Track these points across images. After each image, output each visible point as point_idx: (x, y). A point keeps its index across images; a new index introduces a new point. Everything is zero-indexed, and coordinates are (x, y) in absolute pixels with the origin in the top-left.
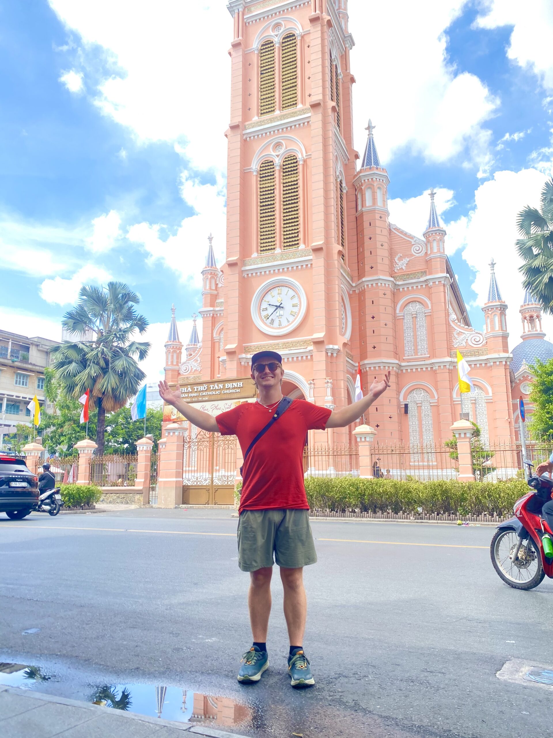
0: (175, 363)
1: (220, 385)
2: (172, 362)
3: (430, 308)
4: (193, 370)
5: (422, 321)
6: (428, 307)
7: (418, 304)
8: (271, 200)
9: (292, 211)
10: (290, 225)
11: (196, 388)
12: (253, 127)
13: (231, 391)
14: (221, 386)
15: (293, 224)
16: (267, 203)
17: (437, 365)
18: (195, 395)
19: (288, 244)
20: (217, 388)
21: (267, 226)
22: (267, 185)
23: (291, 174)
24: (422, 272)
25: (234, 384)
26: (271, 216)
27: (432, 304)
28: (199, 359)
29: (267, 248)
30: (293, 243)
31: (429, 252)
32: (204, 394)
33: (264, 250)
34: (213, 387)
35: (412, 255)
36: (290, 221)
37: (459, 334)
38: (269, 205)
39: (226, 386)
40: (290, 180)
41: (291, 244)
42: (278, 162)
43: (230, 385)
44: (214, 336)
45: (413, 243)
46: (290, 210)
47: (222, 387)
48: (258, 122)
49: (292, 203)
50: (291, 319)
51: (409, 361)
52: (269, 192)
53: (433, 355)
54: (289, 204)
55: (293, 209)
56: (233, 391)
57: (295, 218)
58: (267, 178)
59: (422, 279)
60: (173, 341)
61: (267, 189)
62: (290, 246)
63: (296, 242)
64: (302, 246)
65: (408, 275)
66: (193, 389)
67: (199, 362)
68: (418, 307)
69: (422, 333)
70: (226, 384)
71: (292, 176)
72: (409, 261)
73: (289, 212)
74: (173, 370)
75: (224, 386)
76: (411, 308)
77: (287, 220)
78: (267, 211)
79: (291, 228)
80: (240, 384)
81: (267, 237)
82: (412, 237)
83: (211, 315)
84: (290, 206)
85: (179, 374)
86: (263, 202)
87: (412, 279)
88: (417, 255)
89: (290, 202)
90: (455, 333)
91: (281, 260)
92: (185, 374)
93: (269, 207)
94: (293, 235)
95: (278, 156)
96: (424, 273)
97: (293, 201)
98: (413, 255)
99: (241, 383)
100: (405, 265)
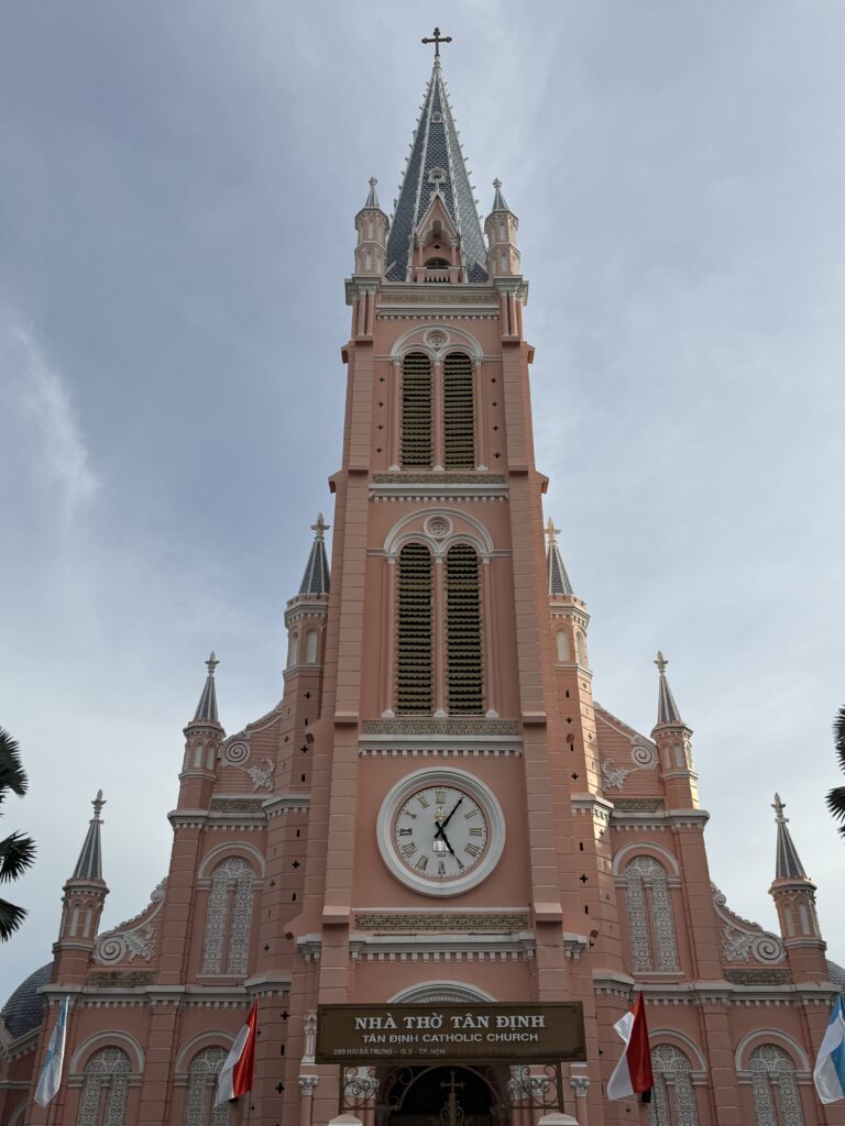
0: (86, 935)
1: (480, 1018)
2: (80, 930)
3: (678, 873)
4: (133, 955)
5: (661, 898)
6: (674, 872)
7: (651, 863)
8: (423, 616)
9: (467, 644)
10: (465, 668)
11: (410, 1019)
12: (390, 481)
13: (513, 1037)
14: (484, 1021)
15: (470, 668)
16: (415, 620)
17: (703, 996)
18: (409, 1039)
19: (460, 704)
20: (473, 1026)
21: (414, 661)
22: (416, 587)
23: (465, 578)
24: (656, 801)
25: (520, 1018)
26: (423, 644)
27: (682, 865)
28: (150, 930)
29: (414, 704)
30: (472, 704)
31: (668, 764)
32: (435, 1038)
33: (406, 707)
34: (461, 1023)
35: (633, 765)
36: (464, 661)
37: (735, 933)
38: (417, 623)
39: (499, 1021)
40: (463, 587)
41: (466, 704)
42: (439, 551)
43: (510, 1021)
44: (200, 877)
45: (633, 743)
46: (464, 641)
47: (486, 1025)
48: (399, 476)
49: (467, 630)
50: (468, 861)
51: (644, 980)
52: (421, 601)
53: (695, 975)
54: (461, 630)
55: (469, 640)
56: (519, 1037)
57: (473, 657)
58: (416, 575)
59: (659, 814)
60: (92, 879)
61: (415, 594)
62: (463, 707)
63: (477, 704)
64: (492, 714)
65: (629, 801)
66: (401, 1024)
67: (148, 937)
68: (651, 868)
69: (664, 924)
70: (499, 1018)
71: (468, 581)
72: (628, 776)
73: (461, 644)
74: (79, 951)
75: (493, 1022)
76: (639, 868)
77: (456, 657)
78: (415, 633)
79: (465, 675)
80: (539, 1021)
81: (414, 682)
82: (632, 733)
83: (200, 826)
84: (464, 634)
85: (92, 961)
86: (407, 616)
87: (637, 810)
88: (643, 766)
89: (464, 627)
90: (727, 932)
91: (448, 733)
92: (106, 963)
93: (420, 627)
94: (471, 689)
95: (440, 541)
96: (660, 803)
97: (469, 627)
98: (635, 766)
99: (541, 1018)
100: (621, 781)
